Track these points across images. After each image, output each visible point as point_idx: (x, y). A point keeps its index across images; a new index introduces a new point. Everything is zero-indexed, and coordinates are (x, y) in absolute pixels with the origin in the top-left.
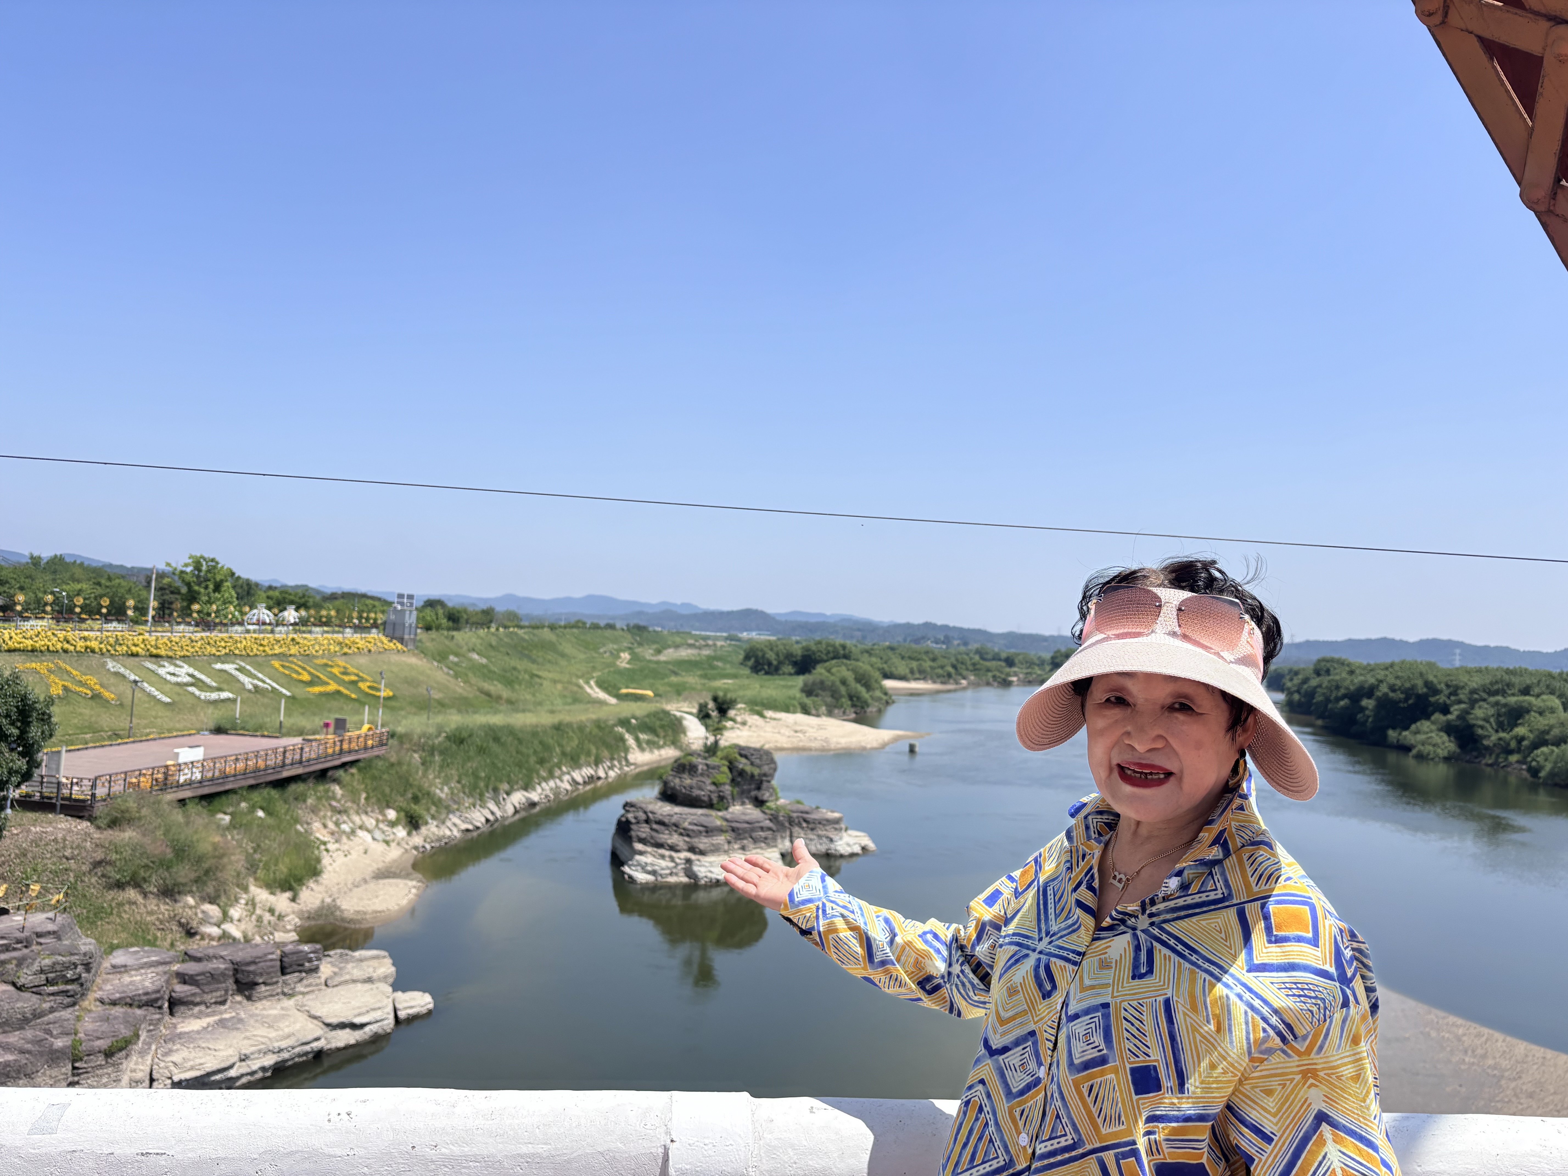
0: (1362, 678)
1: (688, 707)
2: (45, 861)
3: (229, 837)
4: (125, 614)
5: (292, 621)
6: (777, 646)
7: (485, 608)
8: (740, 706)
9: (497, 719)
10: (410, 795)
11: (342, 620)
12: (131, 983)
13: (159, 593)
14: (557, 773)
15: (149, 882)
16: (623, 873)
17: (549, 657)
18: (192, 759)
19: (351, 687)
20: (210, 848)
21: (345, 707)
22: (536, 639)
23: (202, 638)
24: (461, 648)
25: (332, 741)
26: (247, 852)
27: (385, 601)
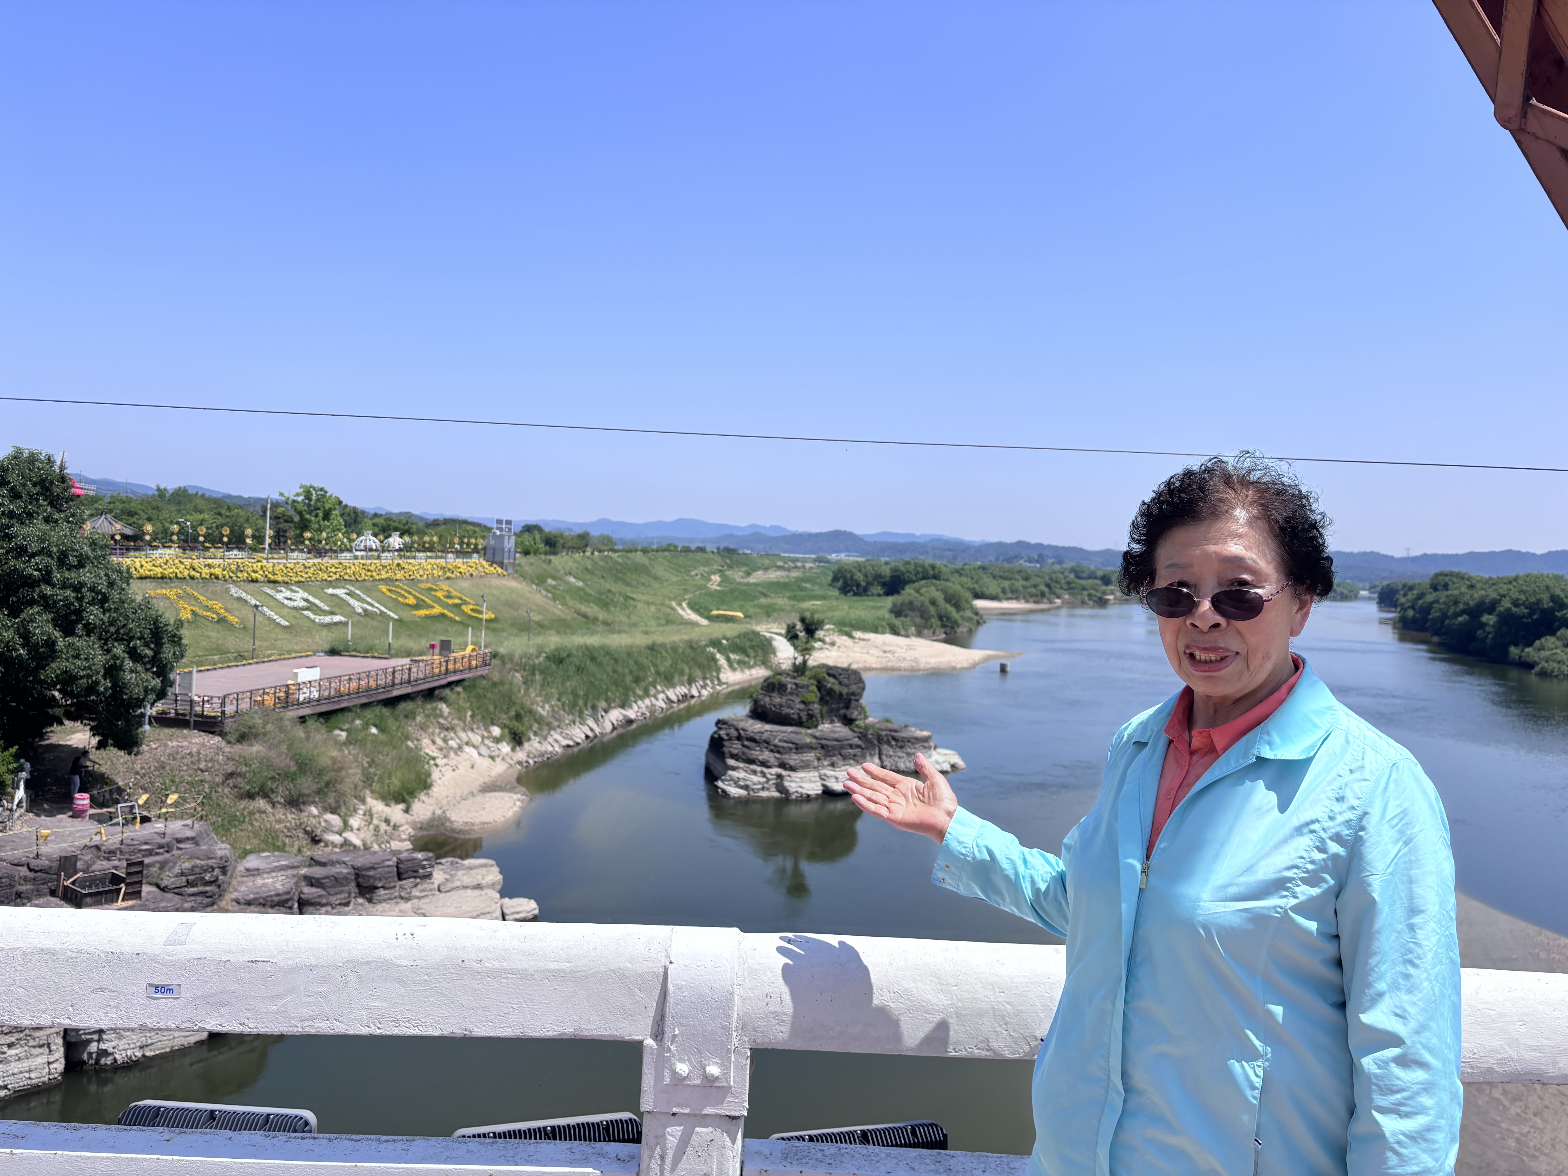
0: (1483, 592)
1: (778, 628)
2: (182, 773)
3: (346, 752)
4: (244, 542)
5: (397, 547)
6: (865, 567)
7: (580, 532)
8: (827, 627)
9: (594, 640)
10: (513, 713)
11: (444, 546)
12: (264, 885)
13: (274, 522)
14: (652, 691)
15: (277, 793)
16: (717, 787)
17: (643, 580)
18: (310, 679)
19: (455, 610)
20: (329, 762)
21: (450, 630)
22: (630, 562)
23: (314, 565)
24: (559, 571)
25: (438, 661)
26: (363, 766)
27: (485, 527)
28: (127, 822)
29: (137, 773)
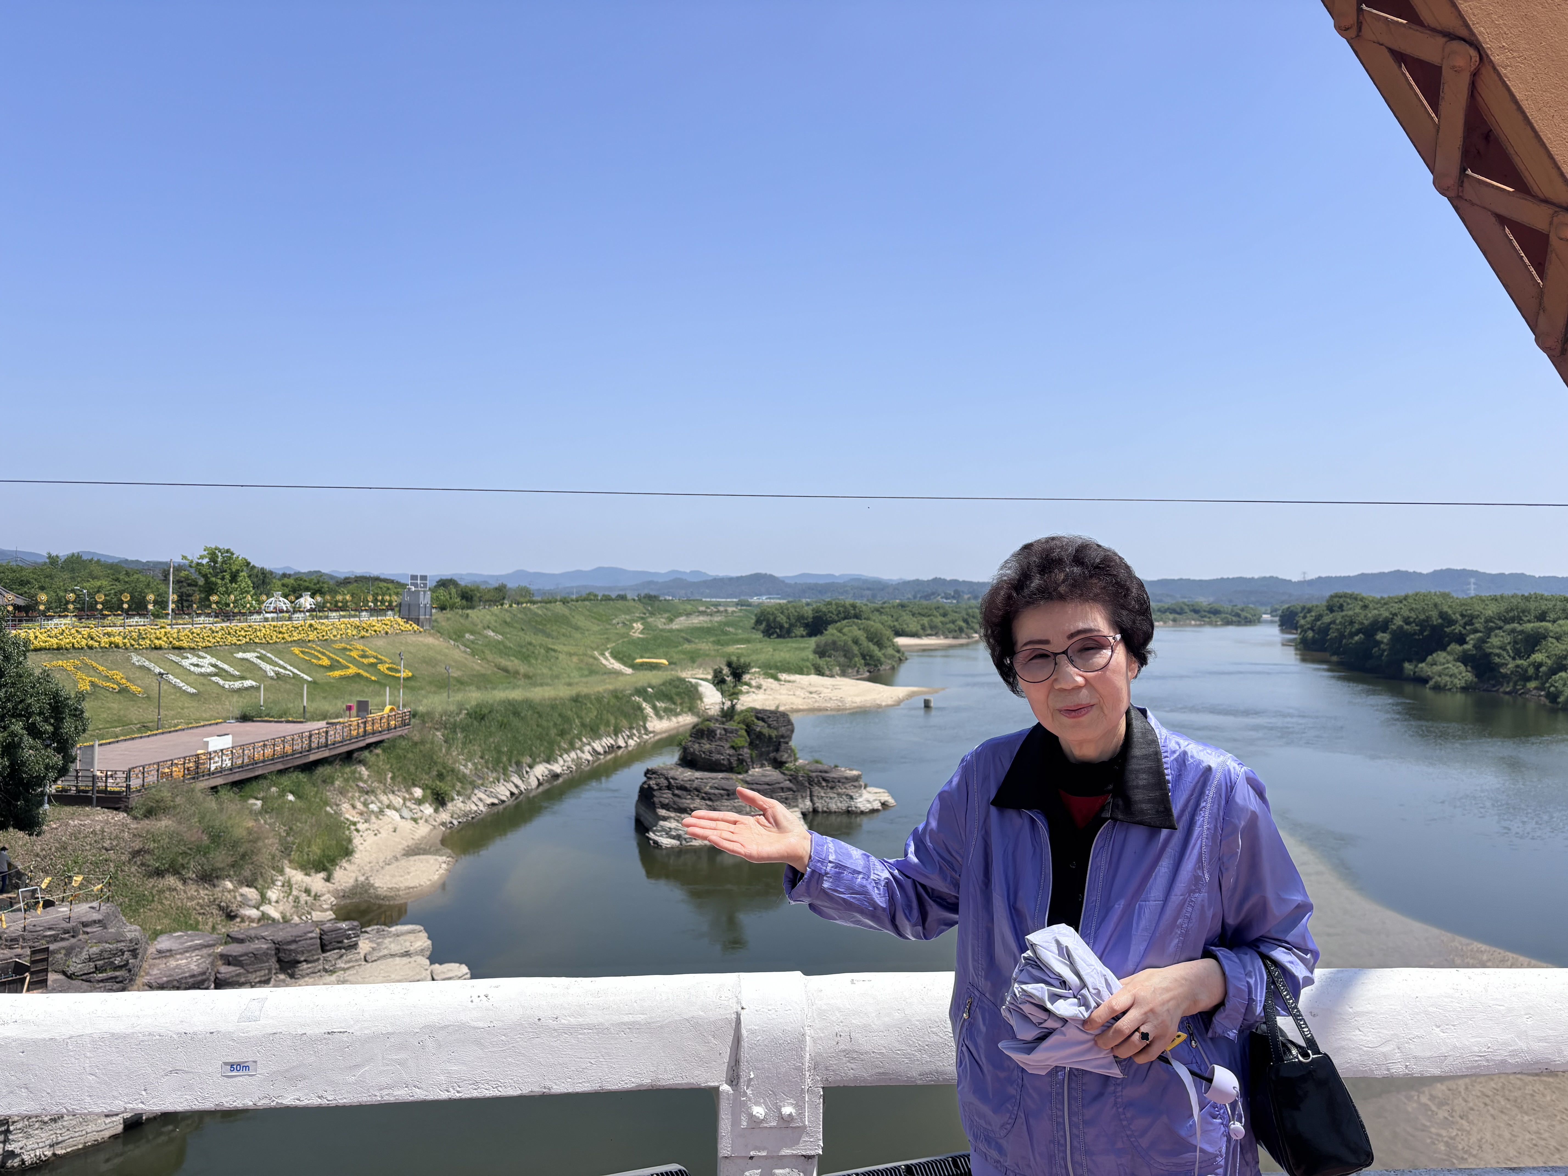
0: (1376, 612)
1: (703, 673)
2: (85, 853)
3: (262, 822)
4: (146, 608)
5: (309, 607)
6: (788, 609)
7: (497, 585)
8: (753, 670)
9: (516, 694)
10: (435, 773)
11: (357, 604)
12: (177, 966)
13: (177, 587)
14: (578, 744)
15: (188, 869)
16: (649, 839)
17: (564, 631)
18: (221, 747)
19: (371, 669)
20: (245, 833)
21: (366, 690)
22: (549, 614)
23: (222, 629)
24: (476, 625)
25: (355, 723)
26: (280, 835)
27: (398, 583)
28: (29, 908)
29: (37, 855)
